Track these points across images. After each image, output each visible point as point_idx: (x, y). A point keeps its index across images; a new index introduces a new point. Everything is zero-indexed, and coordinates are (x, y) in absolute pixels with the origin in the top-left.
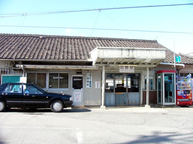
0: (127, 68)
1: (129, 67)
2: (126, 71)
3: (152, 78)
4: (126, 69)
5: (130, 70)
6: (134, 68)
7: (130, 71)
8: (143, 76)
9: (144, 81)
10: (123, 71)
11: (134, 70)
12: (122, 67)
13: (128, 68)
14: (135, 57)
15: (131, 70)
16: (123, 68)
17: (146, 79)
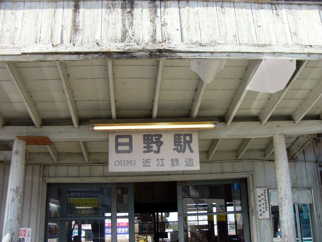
0: (155, 147)
1: (168, 142)
2: (146, 162)
3: (305, 198)
4: (148, 150)
5: (176, 155)
6: (195, 145)
7: (175, 162)
8: (259, 191)
9: (267, 214)
10: (130, 163)
11: (196, 157)
12: (127, 140)
13: (159, 144)
14: (176, 44)
15: (182, 157)
16: (130, 144)
17: (273, 203)
